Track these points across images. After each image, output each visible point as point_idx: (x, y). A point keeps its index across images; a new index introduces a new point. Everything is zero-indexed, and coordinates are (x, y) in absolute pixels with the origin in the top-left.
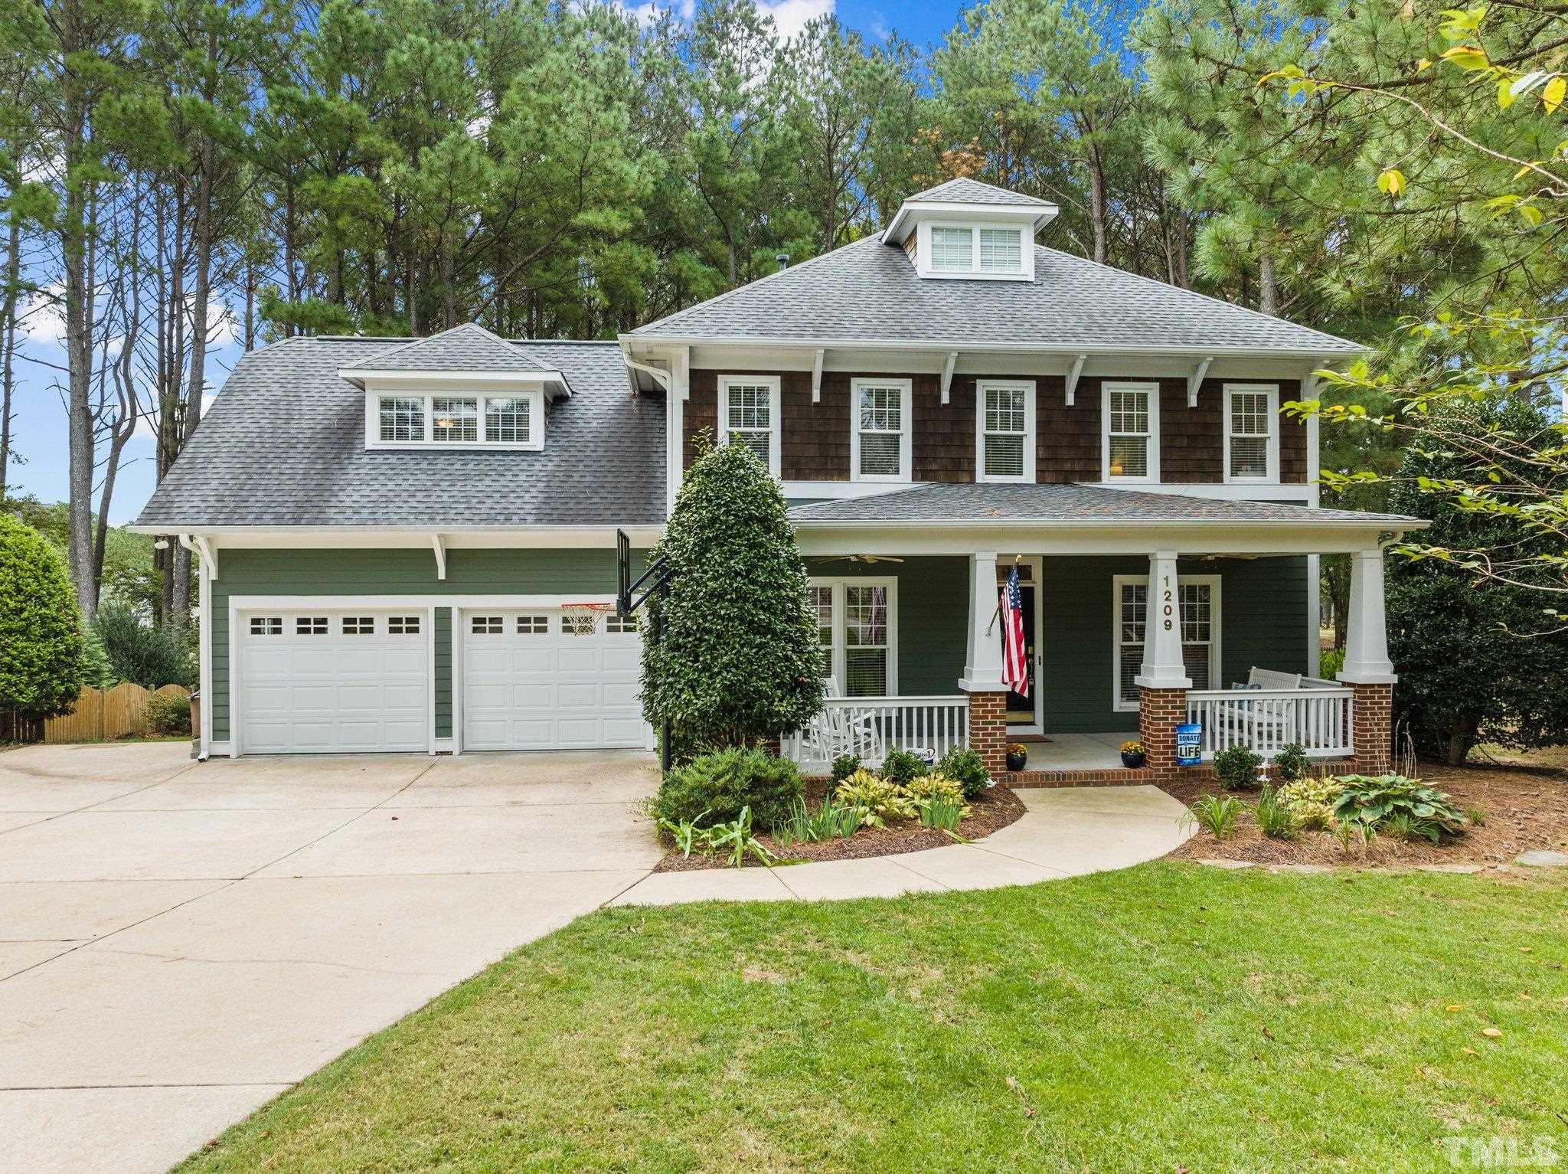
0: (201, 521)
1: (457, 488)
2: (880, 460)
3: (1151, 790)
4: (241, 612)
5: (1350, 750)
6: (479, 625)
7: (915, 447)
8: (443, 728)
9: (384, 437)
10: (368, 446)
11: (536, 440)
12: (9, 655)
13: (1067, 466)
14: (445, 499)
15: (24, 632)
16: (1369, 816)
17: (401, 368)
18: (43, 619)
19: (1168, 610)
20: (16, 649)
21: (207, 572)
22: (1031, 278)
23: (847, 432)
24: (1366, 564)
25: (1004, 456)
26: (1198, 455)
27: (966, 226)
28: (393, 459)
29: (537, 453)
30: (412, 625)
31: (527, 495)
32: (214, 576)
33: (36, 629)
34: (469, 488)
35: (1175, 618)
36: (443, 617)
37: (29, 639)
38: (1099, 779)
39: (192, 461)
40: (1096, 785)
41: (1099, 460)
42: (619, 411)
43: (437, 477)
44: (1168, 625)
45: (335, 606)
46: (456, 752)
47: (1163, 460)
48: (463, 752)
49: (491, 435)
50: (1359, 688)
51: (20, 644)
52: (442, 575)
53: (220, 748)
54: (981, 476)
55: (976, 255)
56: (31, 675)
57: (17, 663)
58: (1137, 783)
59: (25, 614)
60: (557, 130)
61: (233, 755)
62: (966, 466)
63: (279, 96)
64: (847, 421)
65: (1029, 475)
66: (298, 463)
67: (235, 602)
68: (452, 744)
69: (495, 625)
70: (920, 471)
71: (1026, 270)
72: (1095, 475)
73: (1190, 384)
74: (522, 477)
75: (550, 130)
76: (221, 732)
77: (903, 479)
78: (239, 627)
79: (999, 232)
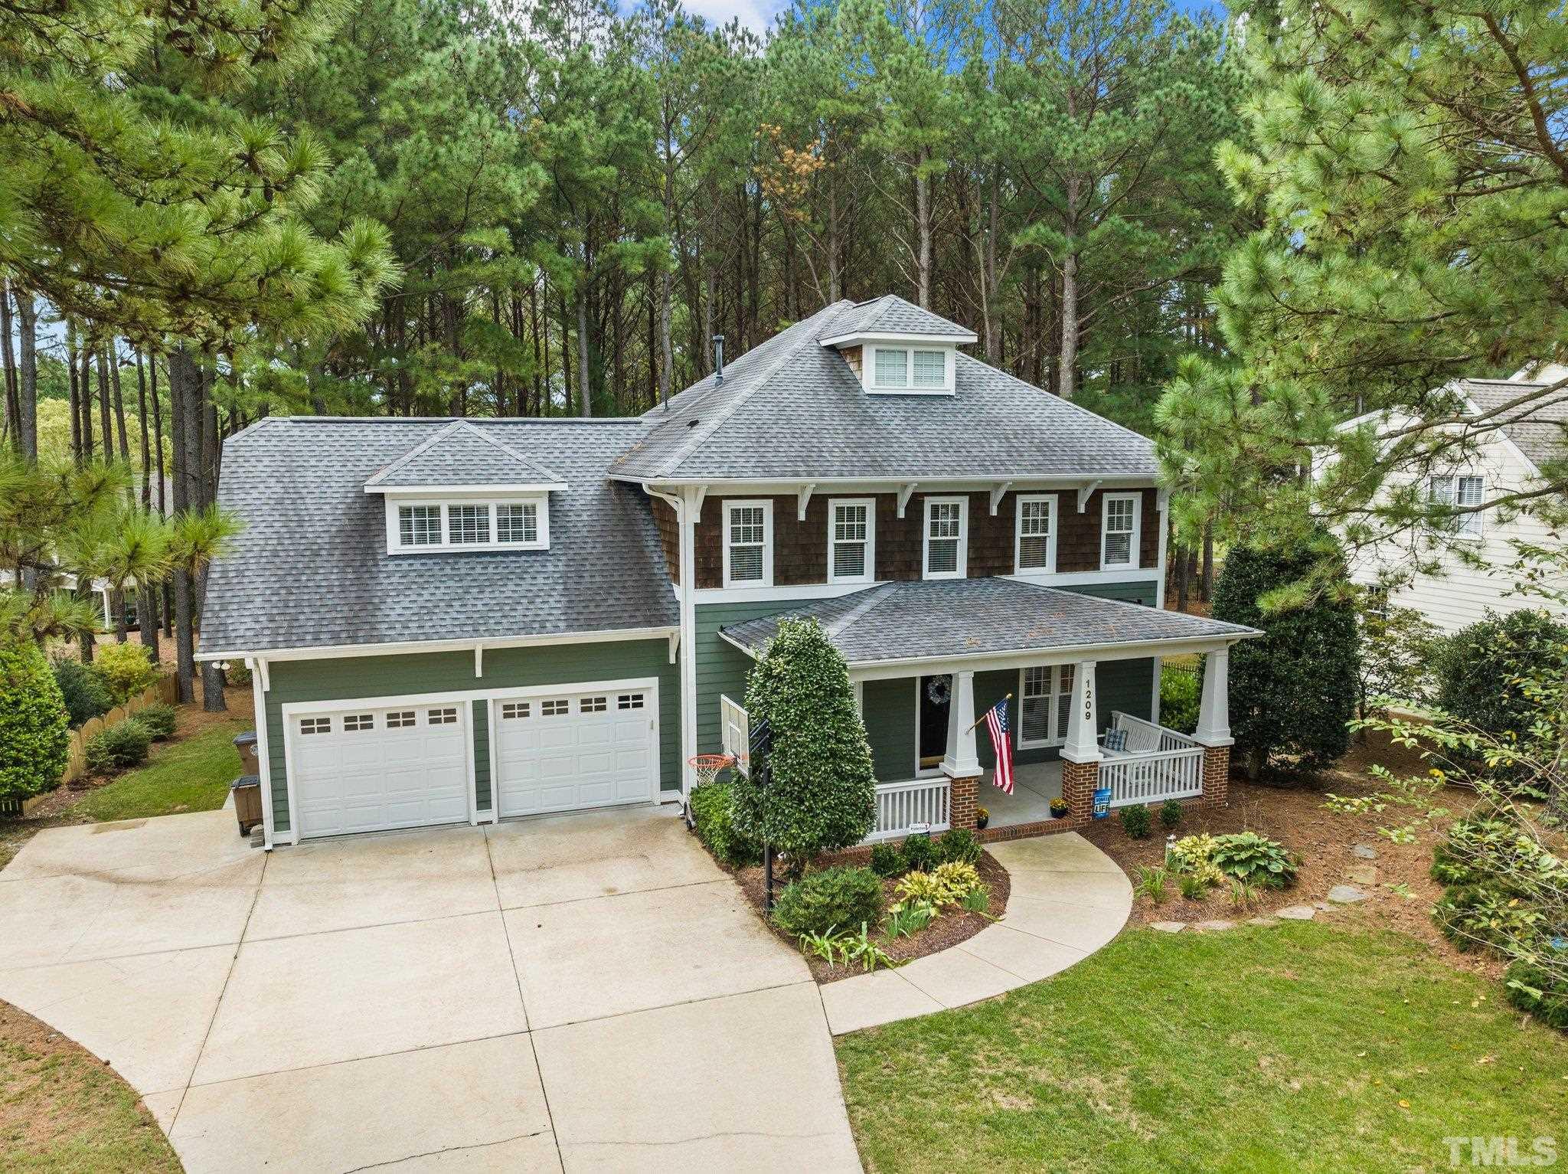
0: (262, 645)
1: (487, 595)
2: (850, 563)
3: (1074, 837)
4: (292, 716)
5: (1199, 791)
6: (509, 711)
7: (877, 553)
8: (484, 802)
9: (403, 543)
10: (390, 552)
11: (543, 540)
12: (13, 748)
13: (990, 564)
14: (480, 607)
15: (25, 724)
16: (1242, 873)
17: (422, 482)
18: (39, 707)
19: (1088, 705)
20: (19, 742)
21: (261, 684)
22: (952, 393)
23: (826, 543)
24: (1218, 659)
25: (943, 558)
26: (1084, 550)
27: (904, 348)
28: (417, 564)
29: (543, 552)
30: (450, 715)
31: (551, 600)
32: (267, 688)
33: (35, 720)
34: (497, 594)
35: (1093, 711)
36: (480, 708)
37: (30, 731)
38: (1037, 830)
39: (224, 573)
40: (1038, 835)
41: (1013, 557)
42: (601, 501)
43: (465, 583)
44: (1088, 716)
45: (379, 705)
46: (495, 821)
47: (1059, 555)
48: (501, 820)
49: (502, 537)
50: (1209, 749)
51: (23, 737)
52: (479, 674)
53: (283, 837)
54: (927, 575)
55: (910, 375)
56: (36, 764)
57: (22, 756)
58: (1064, 831)
59: (22, 707)
60: (450, 151)
61: (295, 842)
62: (915, 567)
63: (144, 97)
64: (826, 534)
65: (961, 572)
66: (329, 574)
67: (289, 709)
68: (491, 815)
69: (524, 710)
70: (881, 573)
71: (949, 387)
72: (1009, 570)
73: (1080, 495)
74: (540, 580)
75: (442, 150)
76: (282, 822)
77: (867, 579)
78: (290, 730)
79: (929, 354)
